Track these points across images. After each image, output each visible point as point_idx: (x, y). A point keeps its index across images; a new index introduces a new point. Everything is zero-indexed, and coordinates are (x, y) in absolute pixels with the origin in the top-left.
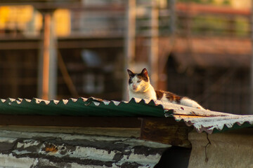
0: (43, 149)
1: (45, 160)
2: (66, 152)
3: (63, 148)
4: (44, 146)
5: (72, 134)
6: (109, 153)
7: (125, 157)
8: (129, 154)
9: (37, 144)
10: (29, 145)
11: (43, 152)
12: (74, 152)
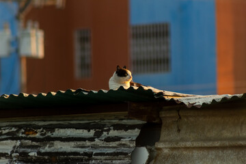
0: (23, 133)
1: (26, 141)
2: (45, 134)
3: (42, 131)
4: (23, 131)
5: (44, 121)
6: (89, 131)
7: (105, 133)
8: (108, 131)
9: (15, 130)
10: (7, 131)
11: (24, 135)
12: (54, 134)
